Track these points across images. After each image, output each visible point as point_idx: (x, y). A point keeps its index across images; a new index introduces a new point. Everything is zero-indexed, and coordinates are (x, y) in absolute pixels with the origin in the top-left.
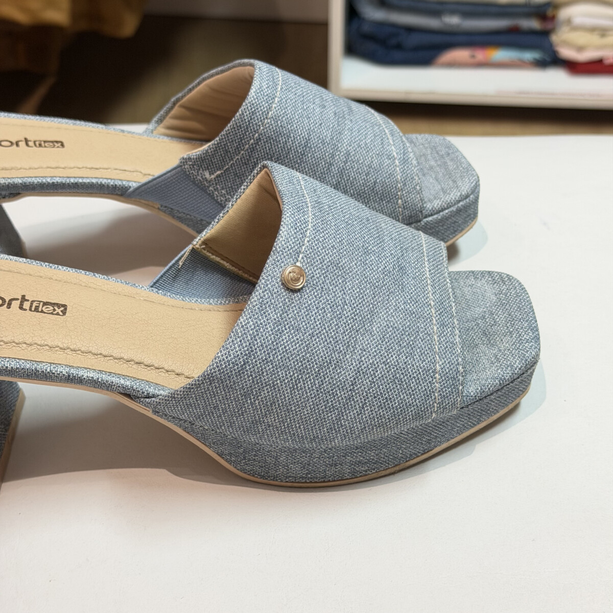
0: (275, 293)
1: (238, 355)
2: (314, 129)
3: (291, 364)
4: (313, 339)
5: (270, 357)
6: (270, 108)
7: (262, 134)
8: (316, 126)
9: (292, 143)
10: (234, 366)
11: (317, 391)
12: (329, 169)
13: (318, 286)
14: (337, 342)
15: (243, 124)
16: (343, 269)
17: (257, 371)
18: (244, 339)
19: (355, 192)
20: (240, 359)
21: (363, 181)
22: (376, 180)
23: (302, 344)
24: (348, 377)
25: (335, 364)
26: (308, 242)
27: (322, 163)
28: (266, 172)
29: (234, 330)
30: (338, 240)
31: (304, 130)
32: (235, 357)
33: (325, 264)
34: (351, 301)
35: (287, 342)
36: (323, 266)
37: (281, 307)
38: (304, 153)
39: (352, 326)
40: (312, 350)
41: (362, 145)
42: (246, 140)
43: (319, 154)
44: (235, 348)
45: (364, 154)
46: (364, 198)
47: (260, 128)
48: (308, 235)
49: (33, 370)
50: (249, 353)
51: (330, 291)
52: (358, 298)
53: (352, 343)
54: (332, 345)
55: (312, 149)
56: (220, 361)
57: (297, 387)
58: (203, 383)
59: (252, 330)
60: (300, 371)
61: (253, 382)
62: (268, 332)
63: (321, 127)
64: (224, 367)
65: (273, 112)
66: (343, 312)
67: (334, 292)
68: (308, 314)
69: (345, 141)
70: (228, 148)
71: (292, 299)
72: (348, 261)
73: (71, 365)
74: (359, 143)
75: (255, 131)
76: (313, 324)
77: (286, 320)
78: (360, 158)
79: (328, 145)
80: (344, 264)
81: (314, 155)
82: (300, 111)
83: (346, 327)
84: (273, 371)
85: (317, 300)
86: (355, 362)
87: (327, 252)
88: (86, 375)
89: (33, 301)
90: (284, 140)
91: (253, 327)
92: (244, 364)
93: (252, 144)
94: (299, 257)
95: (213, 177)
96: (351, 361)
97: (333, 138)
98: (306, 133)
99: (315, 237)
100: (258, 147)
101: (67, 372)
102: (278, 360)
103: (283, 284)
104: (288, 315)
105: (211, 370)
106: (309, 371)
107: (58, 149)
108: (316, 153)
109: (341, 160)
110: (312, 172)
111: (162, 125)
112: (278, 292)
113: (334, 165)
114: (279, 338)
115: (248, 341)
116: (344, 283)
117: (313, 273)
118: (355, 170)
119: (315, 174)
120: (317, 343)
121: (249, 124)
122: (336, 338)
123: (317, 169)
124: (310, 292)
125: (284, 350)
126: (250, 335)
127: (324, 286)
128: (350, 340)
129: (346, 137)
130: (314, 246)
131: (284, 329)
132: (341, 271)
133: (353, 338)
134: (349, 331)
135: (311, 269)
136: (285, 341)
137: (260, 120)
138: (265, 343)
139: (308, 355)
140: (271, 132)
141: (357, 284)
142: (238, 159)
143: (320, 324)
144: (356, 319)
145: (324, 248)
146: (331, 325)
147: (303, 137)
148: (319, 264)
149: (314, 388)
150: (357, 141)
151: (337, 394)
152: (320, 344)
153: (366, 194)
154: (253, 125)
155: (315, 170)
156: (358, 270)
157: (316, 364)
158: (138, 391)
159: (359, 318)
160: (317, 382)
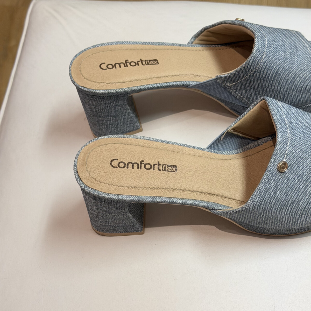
0: (274, 174)
1: (258, 202)
2: (281, 65)
3: (279, 203)
4: (289, 192)
5: (271, 201)
6: (262, 58)
7: (257, 70)
8: (282, 63)
9: (271, 72)
10: (256, 206)
11: (289, 212)
12: (286, 82)
13: (292, 168)
14: (299, 192)
15: (249, 66)
16: (303, 159)
17: (265, 207)
18: (260, 195)
19: (297, 91)
20: (258, 203)
21: (301, 85)
22: (307, 85)
23: (285, 195)
24: (303, 206)
25: (298, 201)
26: (289, 148)
27: (283, 80)
28: (264, 102)
29: (256, 191)
30: (301, 144)
31: (277, 66)
32: (256, 202)
33: (295, 158)
34: (306, 173)
35: (278, 194)
36: (294, 159)
37: (276, 180)
38: (276, 76)
39: (306, 184)
40: (289, 197)
41: (302, 68)
42: (249, 72)
43: (283, 76)
44: (257, 199)
45: (303, 73)
46: (301, 92)
47: (256, 67)
48: (289, 145)
49: (168, 202)
50: (262, 201)
51: (297, 170)
52: (309, 171)
53: (305, 192)
54: (297, 194)
55: (279, 74)
56: (250, 204)
57: (281, 212)
58: (242, 211)
59: (264, 191)
60: (283, 205)
61: (263, 211)
62: (271, 191)
63: (284, 63)
64: (251, 206)
65: (263, 59)
66: (302, 178)
67: (299, 170)
68: (288, 182)
69: (295, 67)
70: (240, 75)
71: (281, 176)
72: (305, 154)
73: (183, 198)
74: (301, 68)
75: (254, 69)
76: (289, 186)
77: (278, 185)
78: (301, 75)
79: (287, 71)
80: (303, 156)
81: (280, 76)
82: (275, 57)
83: (303, 185)
84: (272, 206)
85: (291, 175)
86: (306, 199)
87: (296, 152)
88: (190, 203)
89: (163, 165)
90: (267, 71)
91: (264, 190)
92: (260, 205)
93: (252, 74)
94: (285, 156)
95: (231, 85)
96: (305, 199)
97: (289, 67)
98: (277, 67)
99: (291, 145)
100: (254, 75)
101: (182, 202)
102: (274, 202)
103: (278, 170)
104: (279, 183)
105: (246, 207)
106: (287, 205)
107: (156, 65)
108: (281, 75)
109: (292, 77)
110: (278, 84)
111: (197, 39)
112: (275, 173)
113: (288, 80)
114: (275, 193)
115: (262, 196)
116: (303, 165)
117: (290, 163)
118: (298, 81)
119: (280, 84)
120: (291, 194)
121: (252, 66)
122: (299, 190)
123: (281, 82)
124: (289, 171)
125: (277, 198)
126: (263, 193)
127: (295, 168)
128: (305, 190)
129: (295, 65)
130: (291, 150)
131: (277, 189)
132: (302, 159)
133: (306, 189)
134: (304, 187)
135: (289, 161)
136: (277, 194)
137: (257, 64)
138: (269, 196)
139: (287, 199)
140: (261, 69)
141: (308, 165)
142: (244, 79)
143: (292, 185)
144: (308, 181)
145: (295, 150)
146: (297, 185)
147: (276, 69)
148: (293, 158)
149: (288, 211)
150: (300, 67)
151: (297, 213)
152: (292, 194)
153: (302, 91)
154: (253, 66)
155: (280, 83)
156: (309, 158)
157: (290, 202)
158: (211, 208)
159: (309, 180)
160: (289, 209)
